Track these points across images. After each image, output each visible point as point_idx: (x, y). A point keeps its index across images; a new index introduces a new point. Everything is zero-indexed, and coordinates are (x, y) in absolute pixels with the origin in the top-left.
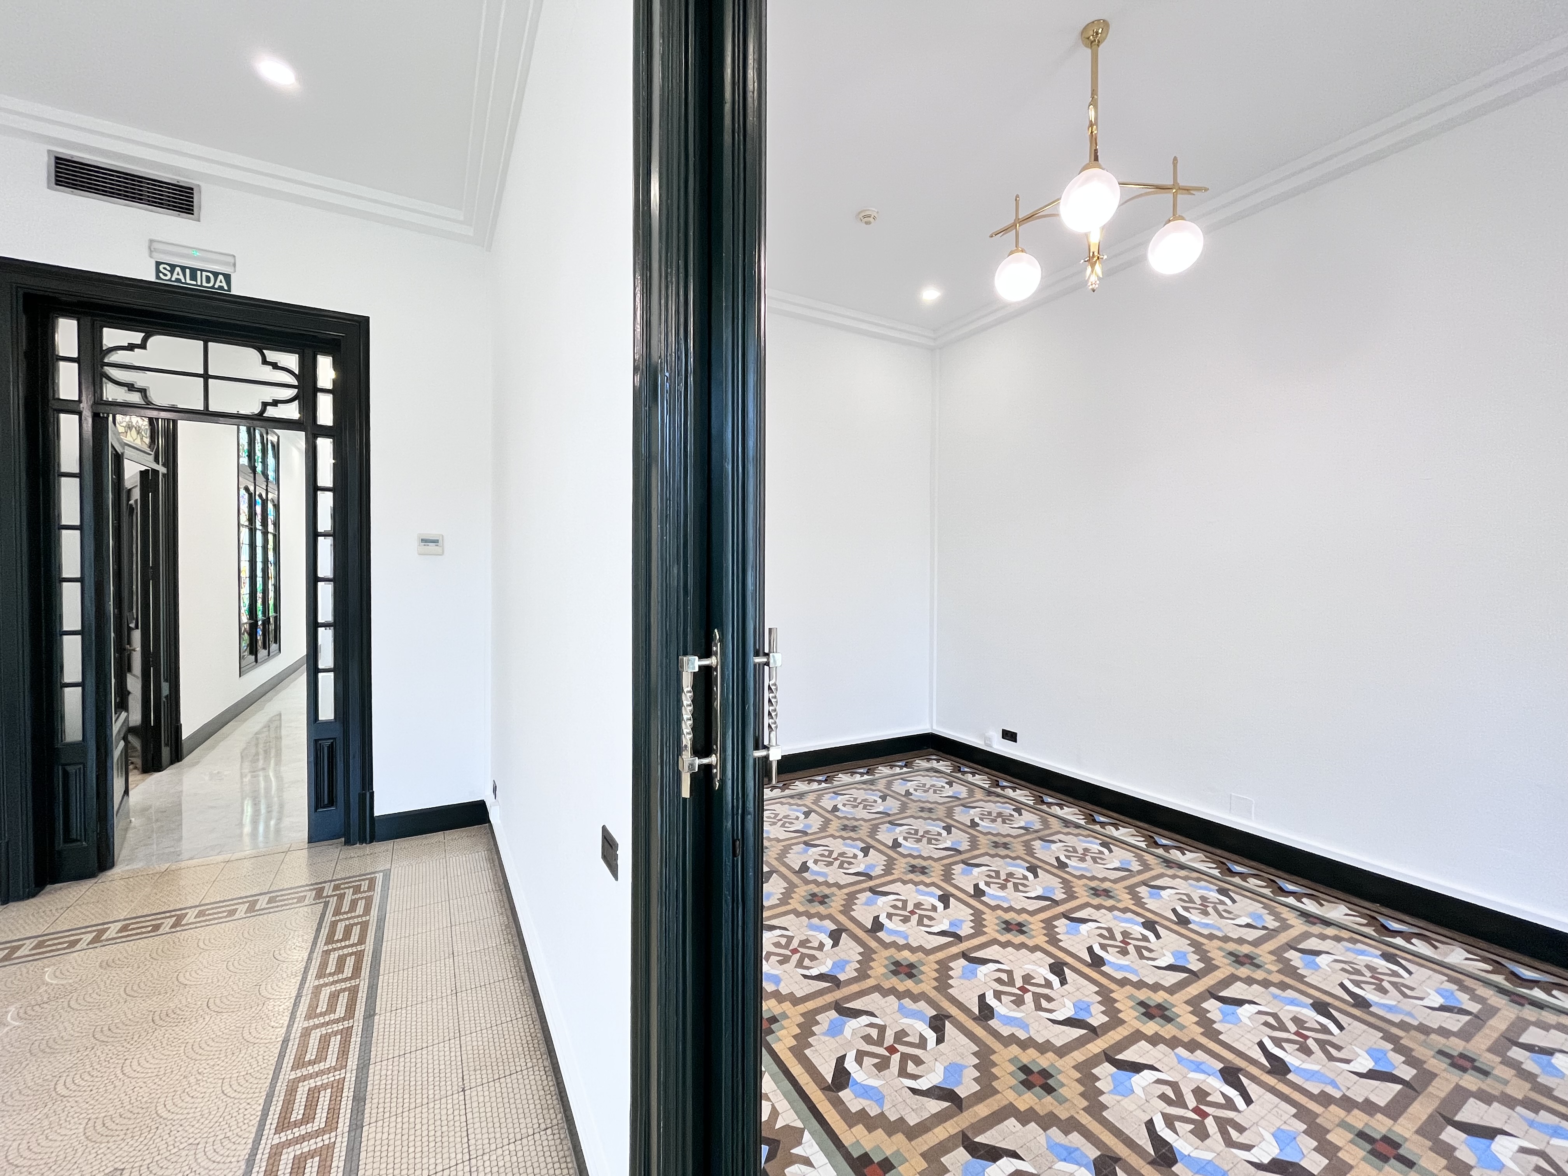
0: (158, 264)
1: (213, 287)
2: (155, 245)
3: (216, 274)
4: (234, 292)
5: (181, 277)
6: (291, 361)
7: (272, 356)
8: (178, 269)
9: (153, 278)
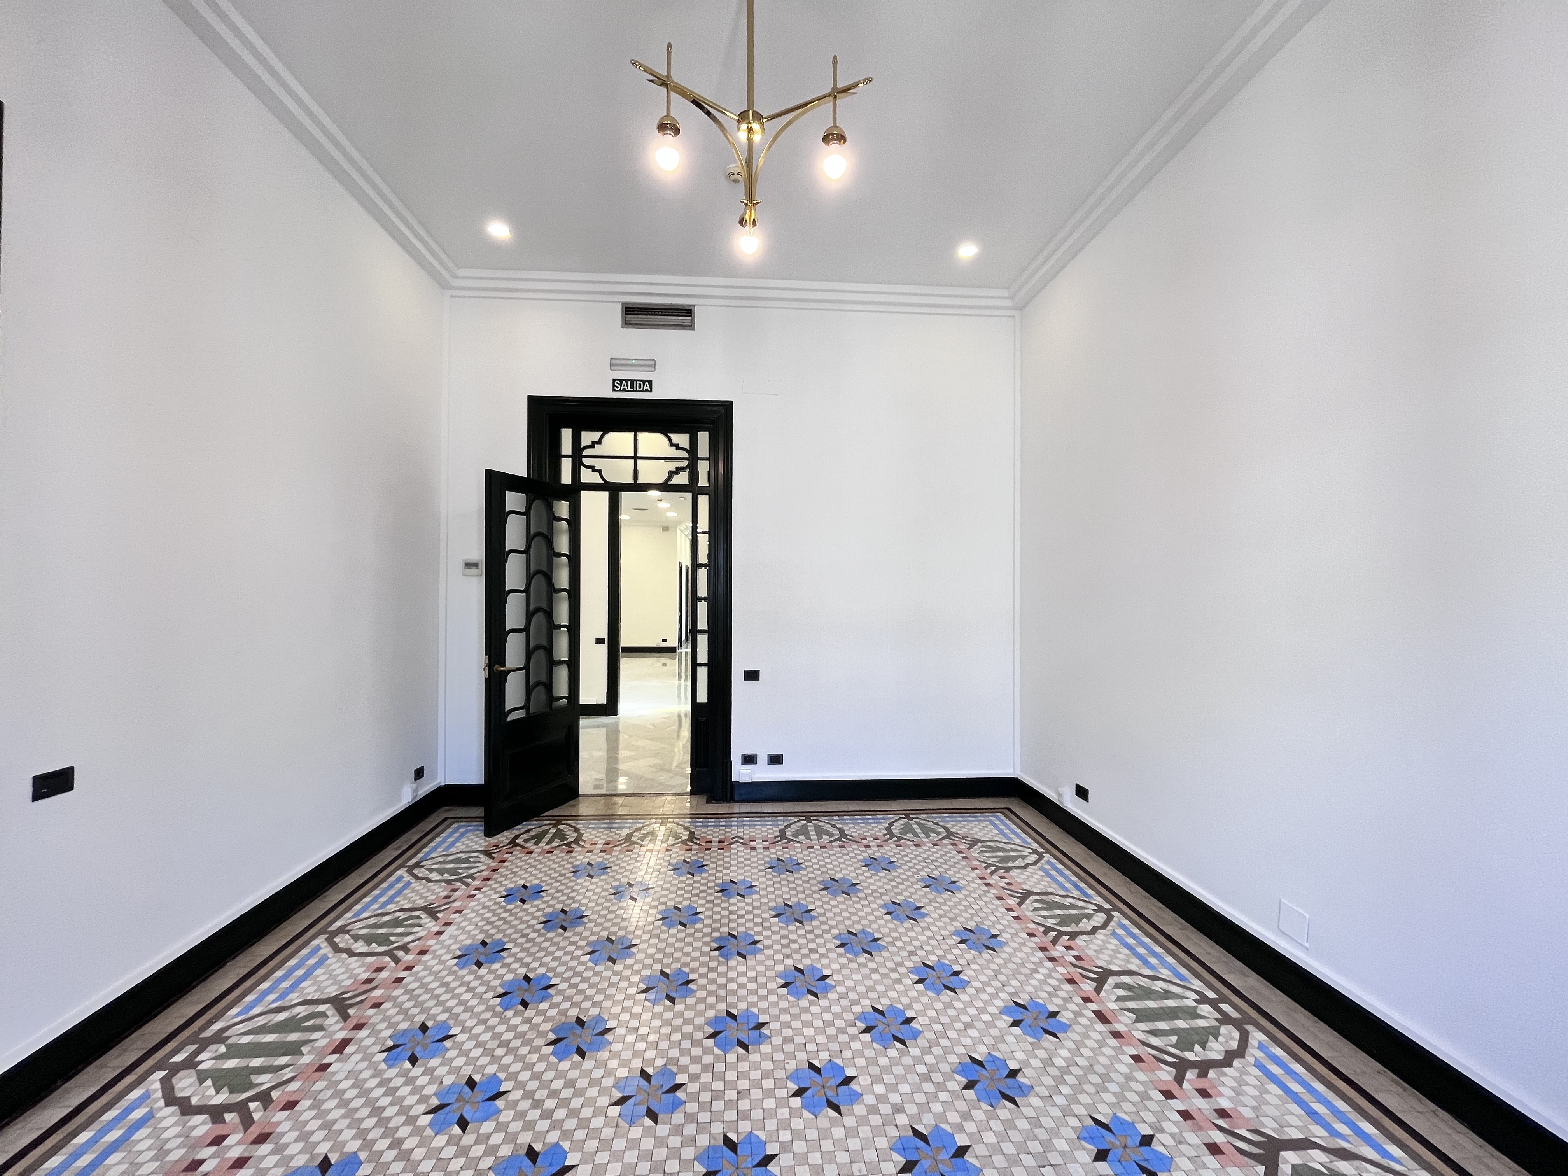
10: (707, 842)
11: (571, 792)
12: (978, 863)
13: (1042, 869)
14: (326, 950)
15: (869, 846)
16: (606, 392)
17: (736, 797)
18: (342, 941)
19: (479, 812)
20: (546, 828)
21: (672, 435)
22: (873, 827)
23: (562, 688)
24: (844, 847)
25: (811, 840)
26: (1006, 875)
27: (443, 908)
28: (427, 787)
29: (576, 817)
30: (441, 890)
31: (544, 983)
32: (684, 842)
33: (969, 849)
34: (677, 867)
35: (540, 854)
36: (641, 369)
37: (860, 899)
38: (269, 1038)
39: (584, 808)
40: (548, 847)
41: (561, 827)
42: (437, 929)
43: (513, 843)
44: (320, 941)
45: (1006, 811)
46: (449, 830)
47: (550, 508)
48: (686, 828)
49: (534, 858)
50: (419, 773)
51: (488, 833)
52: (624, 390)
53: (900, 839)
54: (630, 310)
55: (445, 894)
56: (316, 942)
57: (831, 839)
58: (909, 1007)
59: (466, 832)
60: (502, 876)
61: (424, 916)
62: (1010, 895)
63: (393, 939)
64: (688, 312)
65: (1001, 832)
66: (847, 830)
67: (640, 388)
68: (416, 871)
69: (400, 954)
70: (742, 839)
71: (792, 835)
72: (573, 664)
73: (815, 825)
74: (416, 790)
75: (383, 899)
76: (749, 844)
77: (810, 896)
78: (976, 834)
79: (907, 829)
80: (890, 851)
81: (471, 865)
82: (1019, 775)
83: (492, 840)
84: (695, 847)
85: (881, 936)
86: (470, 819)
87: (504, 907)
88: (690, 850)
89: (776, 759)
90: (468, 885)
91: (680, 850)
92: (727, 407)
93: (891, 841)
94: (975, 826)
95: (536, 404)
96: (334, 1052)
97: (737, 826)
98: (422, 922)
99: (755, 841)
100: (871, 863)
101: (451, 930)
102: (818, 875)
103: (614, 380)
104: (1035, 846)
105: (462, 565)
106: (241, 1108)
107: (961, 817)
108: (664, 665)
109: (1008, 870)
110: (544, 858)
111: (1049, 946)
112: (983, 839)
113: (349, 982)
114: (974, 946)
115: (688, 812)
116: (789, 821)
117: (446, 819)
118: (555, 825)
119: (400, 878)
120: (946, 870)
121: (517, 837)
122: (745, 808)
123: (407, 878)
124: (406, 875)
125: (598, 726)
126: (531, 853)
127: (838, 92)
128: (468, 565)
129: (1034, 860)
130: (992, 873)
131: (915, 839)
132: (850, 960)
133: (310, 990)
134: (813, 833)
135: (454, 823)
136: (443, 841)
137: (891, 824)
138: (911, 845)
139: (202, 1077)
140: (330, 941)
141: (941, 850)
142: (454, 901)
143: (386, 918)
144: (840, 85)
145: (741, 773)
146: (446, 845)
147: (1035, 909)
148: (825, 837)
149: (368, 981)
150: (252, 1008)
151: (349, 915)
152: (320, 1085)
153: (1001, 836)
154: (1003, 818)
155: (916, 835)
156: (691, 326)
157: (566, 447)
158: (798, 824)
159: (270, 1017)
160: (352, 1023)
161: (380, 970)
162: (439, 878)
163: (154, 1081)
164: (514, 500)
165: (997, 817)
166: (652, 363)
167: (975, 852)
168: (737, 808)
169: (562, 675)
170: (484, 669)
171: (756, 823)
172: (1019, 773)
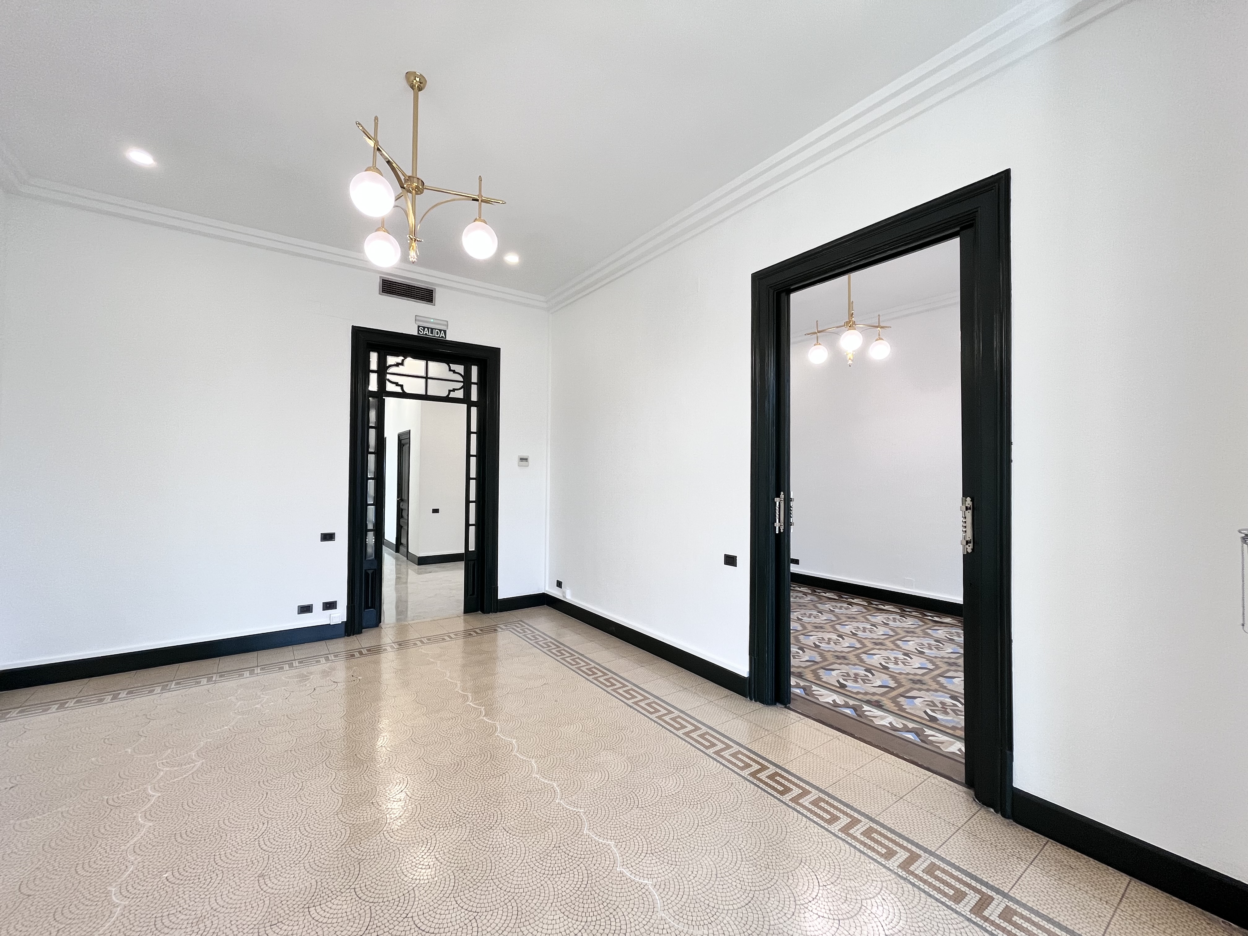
0: (419, 327)
1: (439, 337)
2: (418, 318)
3: (440, 331)
4: (447, 339)
5: (427, 333)
6: (460, 369)
7: (453, 367)
8: (426, 329)
9: (416, 334)
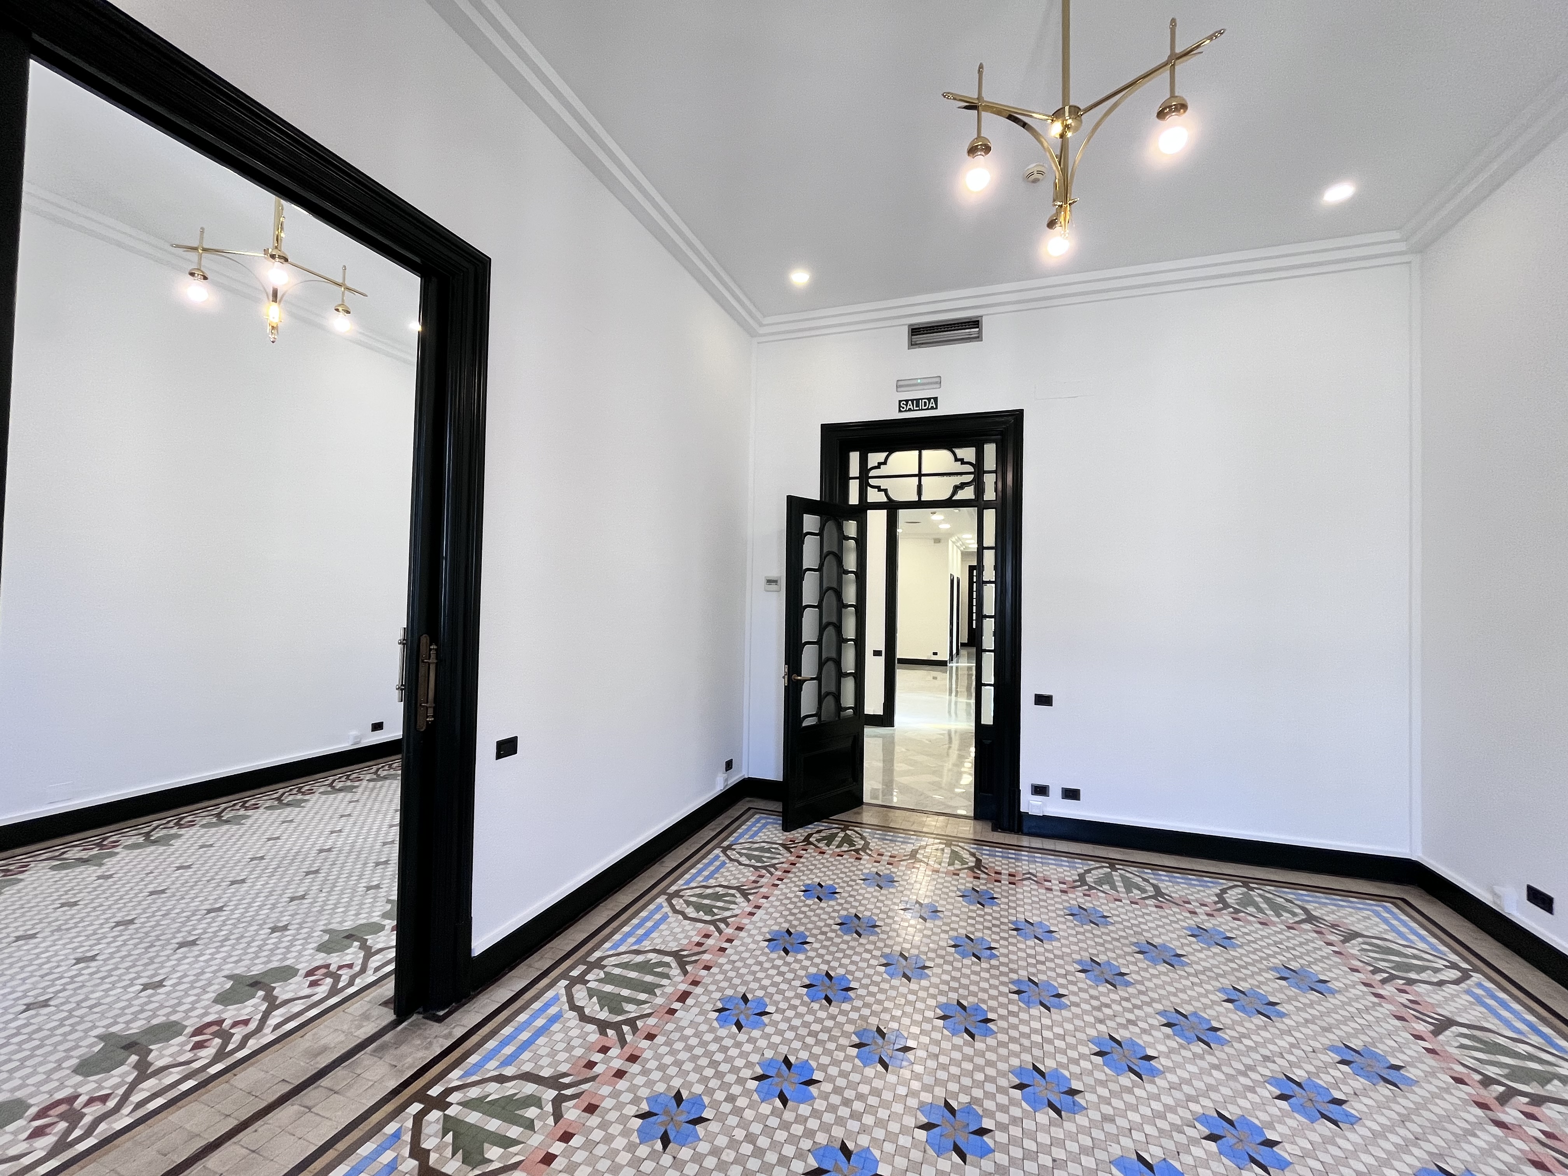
10: (996, 873)
11: (855, 800)
12: (1361, 964)
13: (1468, 992)
14: (667, 909)
15: (1195, 913)
16: (892, 414)
17: (1025, 830)
18: (678, 903)
19: (778, 806)
20: (835, 831)
21: (957, 451)
22: (1199, 891)
23: (848, 699)
24: (1161, 907)
25: (1117, 891)
26: (1406, 988)
27: (753, 891)
28: (735, 778)
29: (860, 824)
30: (749, 875)
31: (844, 985)
32: (971, 869)
33: (1343, 942)
34: (966, 894)
35: (831, 856)
36: (925, 387)
37: (1189, 974)
38: (633, 975)
39: (868, 816)
40: (838, 850)
41: (847, 832)
42: (749, 909)
43: (807, 839)
44: (661, 900)
45: (1399, 902)
46: (753, 820)
47: (840, 528)
48: (973, 855)
49: (827, 859)
50: (729, 765)
51: (787, 827)
52: (910, 410)
53: (1237, 911)
54: (916, 331)
55: (753, 878)
56: (659, 900)
57: (1144, 896)
58: (1271, 1126)
59: (767, 823)
60: (800, 871)
61: (738, 895)
62: (1418, 1018)
63: (715, 911)
64: (975, 323)
65: (1394, 929)
66: (1164, 888)
67: (925, 405)
68: (729, 853)
69: (722, 926)
70: (1036, 876)
71: (1095, 882)
72: (859, 676)
73: (1121, 875)
74: (726, 780)
75: (706, 873)
76: (1041, 881)
77: (1123, 957)
78: (1353, 925)
79: (1246, 901)
80: (1224, 923)
81: (773, 856)
82: (1419, 857)
83: (790, 835)
84: (983, 876)
85: (1221, 1027)
86: (771, 812)
87: (804, 901)
88: (979, 878)
89: (1071, 794)
90: (772, 874)
91: (968, 876)
92: (1017, 416)
93: (1224, 911)
94: (1351, 915)
95: (828, 431)
96: (678, 1000)
97: (1027, 861)
98: (737, 900)
99: (1050, 881)
100: (1198, 933)
101: (760, 913)
102: (1131, 935)
103: (900, 402)
104: (1454, 958)
105: (764, 581)
106: (617, 1026)
107: (1327, 898)
108: (935, 678)
109: (1411, 982)
110: (835, 860)
111: (1494, 1104)
112: (1366, 933)
113: (685, 942)
114: (1361, 1072)
115: (971, 837)
116: (1089, 865)
117: (749, 809)
118: (843, 830)
119: (717, 857)
120: (1310, 963)
121: (810, 835)
122: (1037, 842)
123: (723, 858)
124: (721, 855)
125: (876, 736)
126: (824, 853)
127: (1176, 58)
128: (770, 582)
129: (1455, 977)
130: (1384, 981)
131: (1260, 915)
132: (1181, 1046)
133: (657, 941)
134: (1119, 884)
135: (755, 813)
136: (748, 830)
137: (1224, 891)
138: (1255, 922)
139: (591, 993)
140: (669, 901)
141: (1300, 936)
142: (761, 887)
143: (709, 891)
144: (1179, 50)
145: (1030, 804)
146: (751, 833)
147: (1462, 1046)
148: (1136, 891)
149: (699, 944)
150: (619, 946)
151: (681, 882)
152: (670, 1026)
153: (1394, 934)
154: (1396, 910)
155: (1260, 910)
156: (978, 337)
157: (854, 469)
158: (1100, 871)
159: (632, 956)
160: (690, 978)
161: (707, 936)
162: (747, 862)
163: (561, 987)
164: (810, 522)
165: (1384, 907)
166: (937, 380)
167: (1353, 947)
168: (1025, 841)
169: (848, 686)
170: (784, 677)
171: (1050, 861)
172: (1420, 855)
